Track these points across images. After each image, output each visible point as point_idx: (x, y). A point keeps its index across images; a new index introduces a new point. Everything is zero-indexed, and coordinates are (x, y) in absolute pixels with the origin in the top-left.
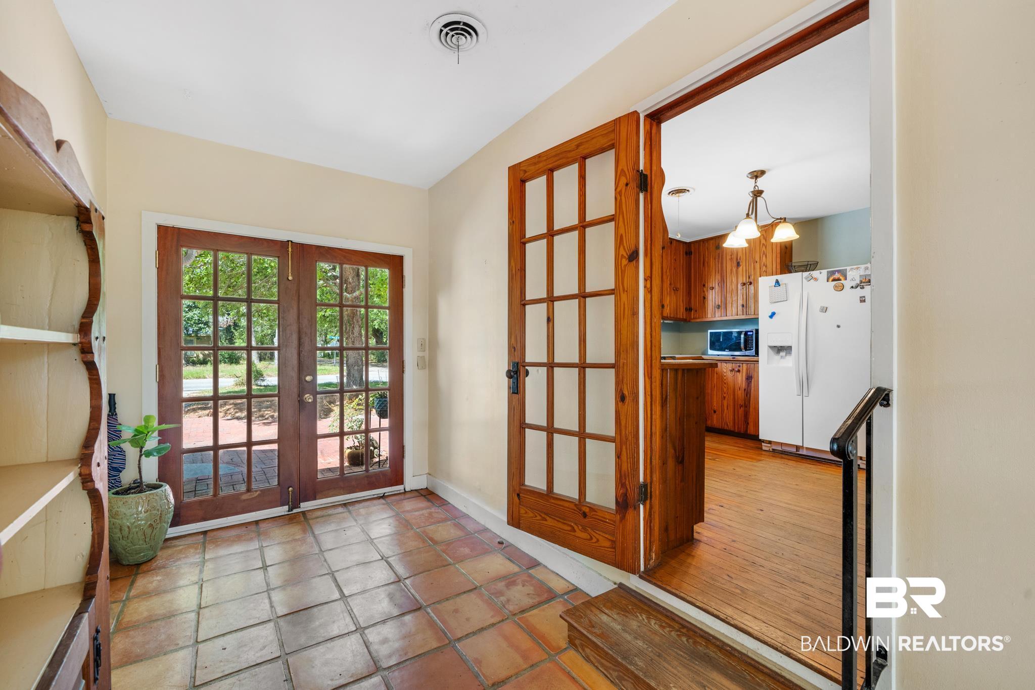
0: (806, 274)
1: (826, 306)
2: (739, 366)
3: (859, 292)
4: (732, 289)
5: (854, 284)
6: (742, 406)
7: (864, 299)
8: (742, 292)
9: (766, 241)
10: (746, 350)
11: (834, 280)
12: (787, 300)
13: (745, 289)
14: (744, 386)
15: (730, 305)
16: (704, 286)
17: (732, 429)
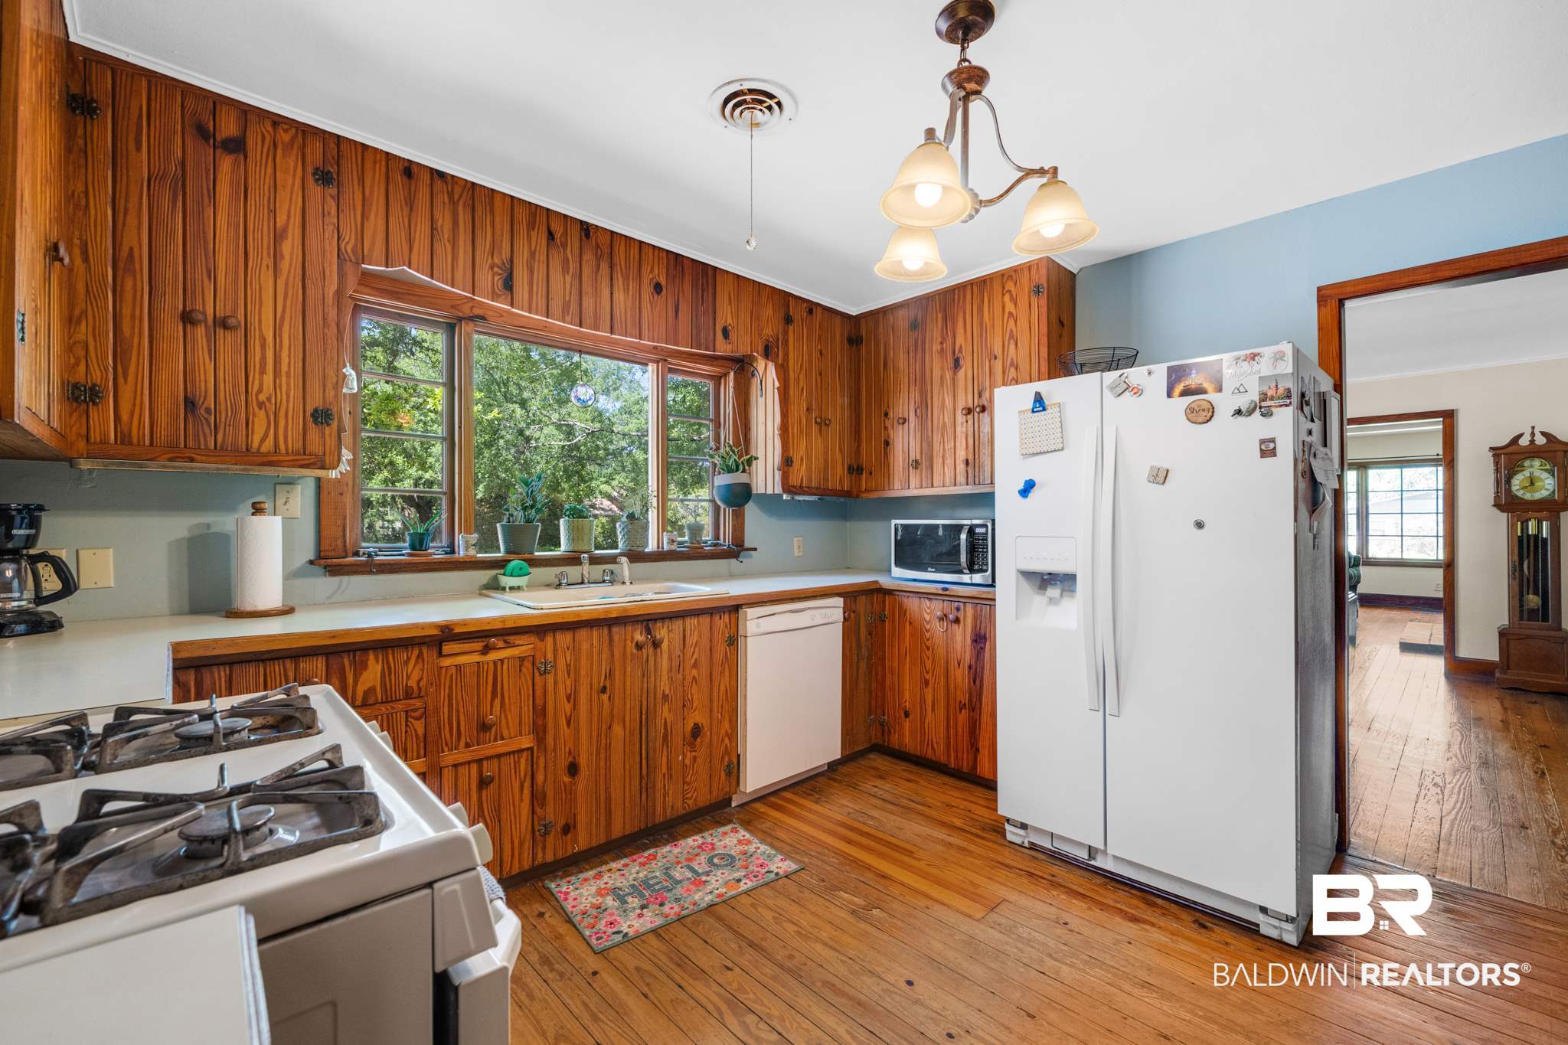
0: (1111, 376)
1: (1164, 465)
2: (958, 609)
3: (1257, 427)
4: (944, 422)
5: (1243, 402)
6: (965, 704)
7: (1272, 446)
8: (964, 429)
9: (1015, 304)
10: (972, 571)
11: (1186, 393)
12: (1062, 449)
13: (970, 422)
14: (968, 657)
15: (941, 460)
16: (886, 415)
17: (943, 760)
